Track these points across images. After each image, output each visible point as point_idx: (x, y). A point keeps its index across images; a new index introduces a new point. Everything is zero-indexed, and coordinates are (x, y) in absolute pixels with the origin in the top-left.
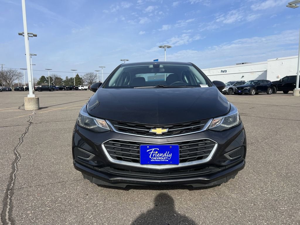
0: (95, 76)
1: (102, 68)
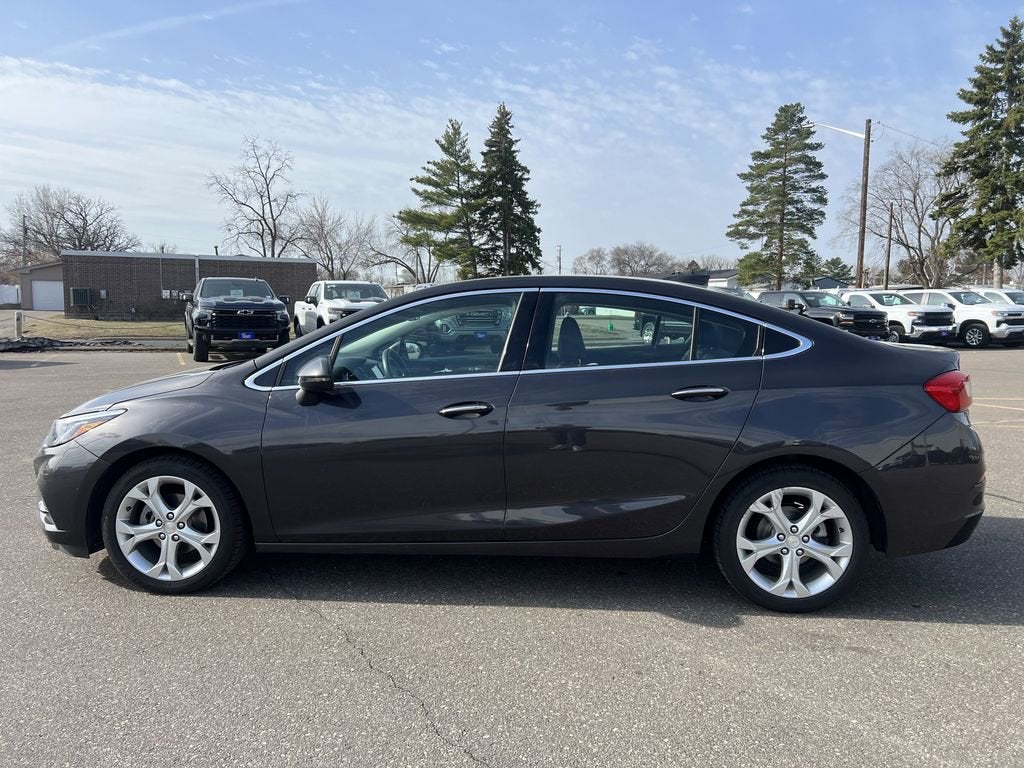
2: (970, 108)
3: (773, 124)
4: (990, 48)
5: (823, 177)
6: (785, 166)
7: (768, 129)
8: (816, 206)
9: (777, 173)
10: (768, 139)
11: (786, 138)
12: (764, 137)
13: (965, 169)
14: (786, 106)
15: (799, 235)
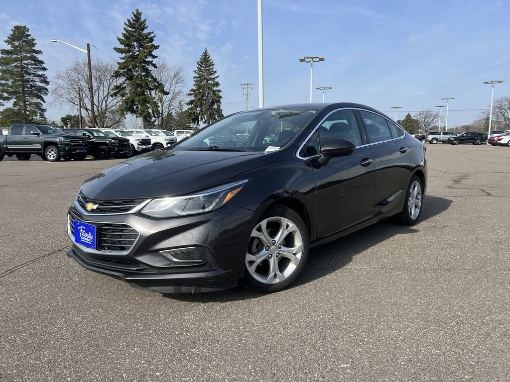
0: (436, 116)
1: (447, 100)
2: (122, 47)
3: (10, 35)
4: (129, 21)
5: (44, 69)
6: (21, 60)
7: (9, 37)
8: (43, 85)
9: (18, 64)
10: (8, 43)
11: (20, 44)
12: (6, 42)
13: (124, 76)
14: (18, 26)
15: (36, 100)
